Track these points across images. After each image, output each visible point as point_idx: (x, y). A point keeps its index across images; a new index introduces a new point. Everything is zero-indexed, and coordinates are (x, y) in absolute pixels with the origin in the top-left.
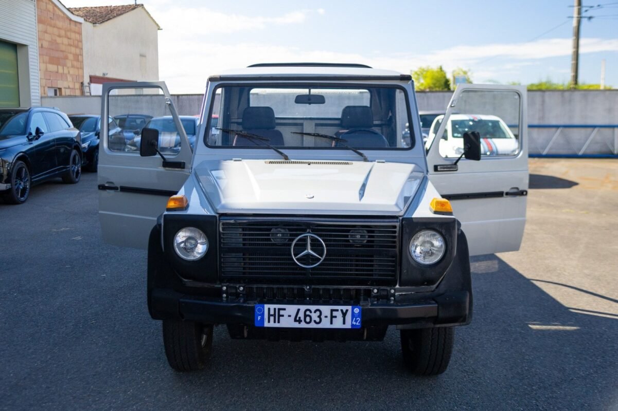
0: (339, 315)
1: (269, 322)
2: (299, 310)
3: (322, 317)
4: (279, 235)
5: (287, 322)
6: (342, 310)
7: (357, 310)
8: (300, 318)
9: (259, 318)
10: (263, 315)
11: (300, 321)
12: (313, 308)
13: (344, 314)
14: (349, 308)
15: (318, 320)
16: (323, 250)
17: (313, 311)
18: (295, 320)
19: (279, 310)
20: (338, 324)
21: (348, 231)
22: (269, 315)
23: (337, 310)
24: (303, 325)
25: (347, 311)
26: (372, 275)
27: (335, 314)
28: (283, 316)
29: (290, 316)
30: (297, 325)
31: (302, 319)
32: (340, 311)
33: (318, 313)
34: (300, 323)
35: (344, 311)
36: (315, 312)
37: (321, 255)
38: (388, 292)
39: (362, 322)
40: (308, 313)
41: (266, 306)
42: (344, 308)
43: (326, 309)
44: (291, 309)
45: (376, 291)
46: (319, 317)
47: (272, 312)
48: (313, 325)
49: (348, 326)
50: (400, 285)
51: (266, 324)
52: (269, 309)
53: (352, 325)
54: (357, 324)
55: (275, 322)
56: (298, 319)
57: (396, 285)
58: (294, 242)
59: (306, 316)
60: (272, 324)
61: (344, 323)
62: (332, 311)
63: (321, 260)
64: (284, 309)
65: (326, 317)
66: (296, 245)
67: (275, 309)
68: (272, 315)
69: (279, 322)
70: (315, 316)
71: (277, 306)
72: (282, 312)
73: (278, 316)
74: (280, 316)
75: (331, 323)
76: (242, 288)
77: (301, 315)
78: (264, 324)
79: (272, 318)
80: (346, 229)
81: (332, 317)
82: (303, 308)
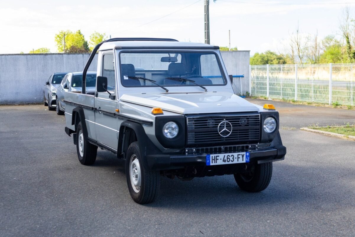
0: (241, 156)
1: (212, 163)
2: (225, 156)
3: (234, 158)
4: (211, 122)
5: (220, 162)
6: (242, 155)
7: (248, 154)
8: (225, 160)
9: (208, 161)
10: (209, 160)
11: (225, 161)
12: (230, 154)
13: (243, 156)
14: (245, 153)
15: (232, 160)
16: (231, 128)
17: (230, 156)
18: (223, 161)
19: (217, 156)
20: (240, 161)
21: (239, 119)
22: (212, 160)
23: (240, 155)
24: (227, 163)
25: (244, 154)
26: (248, 139)
27: (239, 156)
28: (218, 159)
29: (221, 159)
30: (224, 163)
31: (226, 160)
32: (241, 155)
33: (232, 157)
34: (225, 162)
35: (243, 155)
36: (231, 156)
37: (230, 131)
38: (255, 146)
39: (250, 159)
40: (228, 157)
41: (211, 155)
42: (243, 153)
43: (235, 154)
44: (221, 156)
45: (250, 146)
46: (233, 158)
47: (213, 158)
48: (230, 163)
49: (244, 161)
50: (259, 143)
51: (211, 164)
52: (212, 157)
53: (246, 161)
54: (248, 160)
55: (215, 163)
56: (224, 160)
57: (258, 143)
58: (219, 125)
59: (227, 158)
60: (213, 164)
61: (243, 160)
62: (238, 155)
63: (231, 133)
64: (218, 156)
65: (236, 158)
66: (220, 127)
67: (215, 156)
68: (213, 160)
69: (216, 162)
70: (231, 158)
71: (216, 155)
72: (218, 158)
73: (216, 159)
74: (217, 159)
75: (238, 161)
76: (194, 150)
77: (226, 158)
78: (210, 164)
79: (213, 161)
80: (238, 118)
81: (238, 158)
82: (226, 155)
